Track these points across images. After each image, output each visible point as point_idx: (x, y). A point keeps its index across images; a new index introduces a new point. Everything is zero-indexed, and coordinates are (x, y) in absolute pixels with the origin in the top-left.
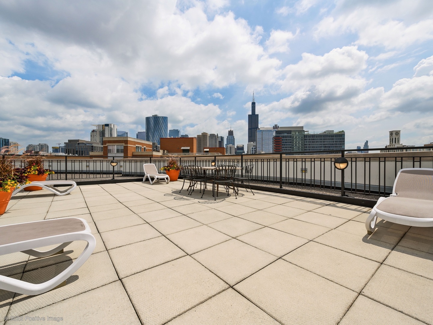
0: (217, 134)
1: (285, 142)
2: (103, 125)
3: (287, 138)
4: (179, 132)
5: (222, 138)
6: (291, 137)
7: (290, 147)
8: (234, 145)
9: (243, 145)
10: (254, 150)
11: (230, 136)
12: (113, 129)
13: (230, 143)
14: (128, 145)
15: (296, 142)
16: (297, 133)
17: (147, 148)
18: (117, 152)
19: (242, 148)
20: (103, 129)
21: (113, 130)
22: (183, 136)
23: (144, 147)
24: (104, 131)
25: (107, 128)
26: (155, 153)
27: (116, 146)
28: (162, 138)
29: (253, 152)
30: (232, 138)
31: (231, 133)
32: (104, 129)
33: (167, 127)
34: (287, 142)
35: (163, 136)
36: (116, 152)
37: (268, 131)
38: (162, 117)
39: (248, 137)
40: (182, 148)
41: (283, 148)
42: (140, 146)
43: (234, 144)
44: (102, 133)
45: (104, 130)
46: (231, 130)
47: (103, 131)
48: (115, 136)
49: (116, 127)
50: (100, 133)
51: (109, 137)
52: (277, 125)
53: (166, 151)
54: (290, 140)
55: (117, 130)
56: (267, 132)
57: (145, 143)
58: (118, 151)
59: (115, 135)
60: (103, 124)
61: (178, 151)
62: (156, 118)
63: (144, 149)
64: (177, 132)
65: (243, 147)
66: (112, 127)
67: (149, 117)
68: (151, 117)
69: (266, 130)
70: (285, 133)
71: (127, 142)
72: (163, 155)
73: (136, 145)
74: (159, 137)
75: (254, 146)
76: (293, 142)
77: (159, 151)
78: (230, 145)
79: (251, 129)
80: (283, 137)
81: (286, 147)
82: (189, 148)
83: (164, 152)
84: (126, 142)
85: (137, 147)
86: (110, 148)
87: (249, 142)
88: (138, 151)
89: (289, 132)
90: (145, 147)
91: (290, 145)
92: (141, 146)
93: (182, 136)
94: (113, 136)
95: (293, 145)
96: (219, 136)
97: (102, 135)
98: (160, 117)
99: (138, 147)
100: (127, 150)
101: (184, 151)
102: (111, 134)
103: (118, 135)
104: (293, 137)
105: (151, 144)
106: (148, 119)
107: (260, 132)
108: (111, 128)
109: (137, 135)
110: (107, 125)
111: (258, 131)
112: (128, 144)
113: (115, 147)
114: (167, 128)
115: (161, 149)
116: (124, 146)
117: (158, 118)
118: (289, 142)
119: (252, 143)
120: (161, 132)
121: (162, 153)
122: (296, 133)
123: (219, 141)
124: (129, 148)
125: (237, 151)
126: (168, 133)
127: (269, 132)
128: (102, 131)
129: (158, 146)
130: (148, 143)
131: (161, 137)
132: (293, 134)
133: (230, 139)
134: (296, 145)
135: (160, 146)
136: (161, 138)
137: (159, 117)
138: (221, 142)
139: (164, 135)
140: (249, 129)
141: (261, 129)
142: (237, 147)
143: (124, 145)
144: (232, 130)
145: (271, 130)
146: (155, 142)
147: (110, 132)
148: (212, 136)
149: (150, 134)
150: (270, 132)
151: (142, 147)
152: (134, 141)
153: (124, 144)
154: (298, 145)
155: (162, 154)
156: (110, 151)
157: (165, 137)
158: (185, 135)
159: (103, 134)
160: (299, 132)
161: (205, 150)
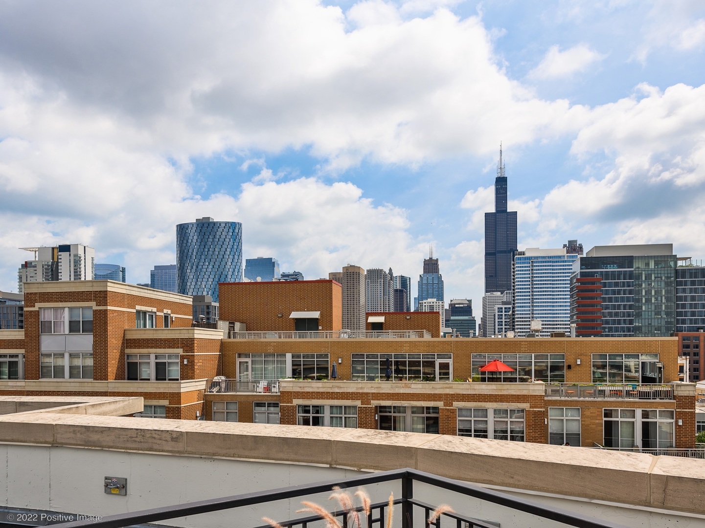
0: (390, 270)
1: (614, 292)
2: (53, 249)
3: (619, 279)
4: (274, 266)
5: (404, 281)
6: (631, 275)
7: (631, 307)
8: (442, 299)
9: (470, 301)
10: (504, 313)
11: (430, 276)
12: (83, 258)
13: (428, 295)
14: (109, 308)
15: (648, 292)
16: (652, 265)
17: (174, 316)
18: (70, 331)
19: (466, 309)
20: (53, 258)
21: (83, 262)
22: (288, 276)
23: (165, 311)
24: (57, 266)
25: (64, 255)
26: (200, 334)
27: (67, 310)
28: (224, 284)
29: (504, 320)
30: (436, 282)
31: (431, 266)
32: (56, 260)
33: (241, 249)
34: (619, 292)
35: (229, 277)
36: (67, 331)
37: (551, 260)
38: (226, 223)
39: (486, 277)
40: (294, 315)
41: (607, 307)
42: (149, 309)
43: (440, 297)
44: (52, 270)
45: (58, 262)
46: (431, 259)
47: (53, 264)
48: (89, 277)
49: (90, 254)
50: (46, 269)
51: (72, 279)
52: (576, 241)
53: (237, 325)
54: (629, 286)
55: (93, 260)
56: (549, 262)
57: (167, 299)
58: (74, 327)
59: (88, 274)
60: (54, 246)
61: (282, 324)
62: (206, 225)
63: (166, 317)
64: (268, 264)
65: (470, 307)
66: (81, 252)
67: (187, 224)
68: (192, 224)
69: (543, 257)
70: (613, 263)
71: (105, 297)
72: (229, 337)
73: (138, 308)
74: (217, 279)
75: (504, 303)
76: (639, 292)
77: (214, 326)
78: (429, 300)
79: (494, 254)
80: (607, 275)
81: (614, 307)
82: (316, 315)
83: (232, 327)
84: (102, 297)
85: (138, 312)
86: (47, 316)
87: (487, 292)
88: (145, 326)
89: (628, 261)
90: (169, 312)
91: (628, 300)
92: (155, 310)
93: (284, 275)
94: (83, 279)
95: (639, 300)
96: (394, 275)
97: (52, 274)
98: (220, 223)
99: (145, 313)
100: (106, 323)
101: (302, 325)
102: (77, 274)
103: (96, 276)
104: (639, 277)
105: (189, 301)
106: (182, 229)
107: (524, 263)
108: (76, 255)
109: (153, 275)
110: (65, 248)
111: (519, 259)
112: (106, 305)
113: (66, 316)
114: (240, 255)
115: (220, 319)
116: (95, 312)
117: (211, 225)
118: (625, 291)
119: (499, 294)
120: (222, 266)
121: (227, 331)
122: (648, 264)
123: (396, 291)
124: (110, 316)
125: (452, 318)
126: (244, 267)
127: (553, 262)
128: (50, 263)
129: (213, 304)
130: (178, 301)
131: (222, 280)
132: (638, 268)
133: (427, 284)
134: (648, 301)
135: (217, 304)
136: (220, 284)
137: (214, 223)
138: (401, 291)
139: (230, 273)
140: (487, 254)
141: (527, 255)
142: (450, 305)
143: (95, 308)
144: (434, 258)
145: (560, 257)
146: (205, 293)
147: (75, 266)
148: (375, 274)
149: (188, 271)
150: (556, 262)
151: (158, 314)
152: (128, 292)
153: (93, 304)
154: (656, 299)
155: (227, 335)
156: (47, 327)
157: (233, 281)
158: (291, 272)
159: (53, 272)
160: (658, 260)
161: (372, 319)
